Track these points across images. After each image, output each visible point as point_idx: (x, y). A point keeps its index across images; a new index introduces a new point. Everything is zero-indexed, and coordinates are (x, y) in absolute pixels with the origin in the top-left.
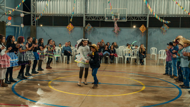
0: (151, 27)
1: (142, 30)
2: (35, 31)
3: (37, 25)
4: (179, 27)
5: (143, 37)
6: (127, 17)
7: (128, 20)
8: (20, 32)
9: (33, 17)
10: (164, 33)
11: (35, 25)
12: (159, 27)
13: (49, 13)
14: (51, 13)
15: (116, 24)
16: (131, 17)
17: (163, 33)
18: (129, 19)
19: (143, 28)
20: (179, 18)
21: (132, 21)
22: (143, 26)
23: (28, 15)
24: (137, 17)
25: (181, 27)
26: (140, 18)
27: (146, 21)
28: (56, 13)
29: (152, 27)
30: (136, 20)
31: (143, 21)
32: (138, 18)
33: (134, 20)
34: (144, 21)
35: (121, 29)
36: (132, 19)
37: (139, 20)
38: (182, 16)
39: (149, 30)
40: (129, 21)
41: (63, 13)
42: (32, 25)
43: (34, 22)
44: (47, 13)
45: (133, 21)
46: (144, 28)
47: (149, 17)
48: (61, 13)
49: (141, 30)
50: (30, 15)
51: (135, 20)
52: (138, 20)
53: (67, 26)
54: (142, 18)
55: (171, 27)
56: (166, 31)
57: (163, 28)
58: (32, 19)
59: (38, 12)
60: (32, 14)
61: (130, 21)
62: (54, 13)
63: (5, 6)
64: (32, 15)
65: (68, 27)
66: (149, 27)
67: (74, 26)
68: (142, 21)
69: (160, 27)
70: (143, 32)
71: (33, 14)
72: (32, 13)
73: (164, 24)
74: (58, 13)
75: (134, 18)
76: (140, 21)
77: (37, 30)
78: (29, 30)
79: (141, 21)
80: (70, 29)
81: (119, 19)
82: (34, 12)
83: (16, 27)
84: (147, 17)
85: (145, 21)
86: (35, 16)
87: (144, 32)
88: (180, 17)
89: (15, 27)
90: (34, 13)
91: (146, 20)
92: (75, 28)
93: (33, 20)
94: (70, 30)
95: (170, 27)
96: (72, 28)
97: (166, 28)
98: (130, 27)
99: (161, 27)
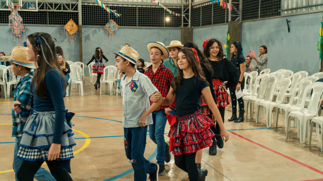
0: (87, 24)
1: (71, 30)
4: (136, 25)
5: (73, 43)
6: (39, 4)
7: (40, 8)
10: (112, 37)
12: (101, 25)
15: (15, 17)
16: (46, 4)
17: (109, 36)
18: (42, 8)
19: (73, 26)
20: (136, 10)
21: (49, 12)
22: (71, 23)
24: (58, 5)
25: (139, 26)
26: (64, 7)
27: (77, 13)
29: (89, 24)
30: (57, 9)
31: (70, 13)
32: (60, 6)
33: (52, 10)
34: (73, 13)
35: (27, 27)
36: (49, 9)
37: (64, 9)
38: (140, 6)
39: (83, 30)
40: (43, 12)
45: (51, 12)
46: (75, 25)
47: (82, 5)
49: (68, 30)
51: (55, 11)
52: (60, 9)
54: (69, 7)
55: (122, 25)
56: (114, 32)
57: (109, 27)
61: (45, 12)
66: (83, 24)
68: (68, 13)
69: (103, 25)
70: (71, 33)
73: (110, 19)
75: (52, 7)
76: (64, 13)
79: (66, 13)
81: (21, 6)
84: (77, 5)
85: (75, 13)
87: (74, 34)
88: (136, 8)
91: (77, 10)
95: (120, 25)
97: (114, 26)
98: (45, 23)
99: (105, 24)
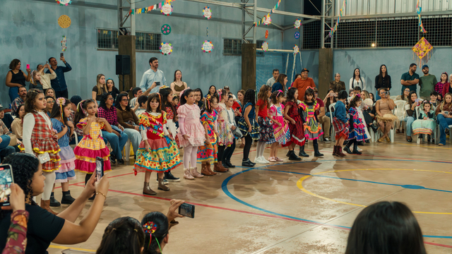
2: (330, 61)
3: (334, 46)
8: (294, 65)
9: (326, 28)
11: (330, 47)
13: (365, 14)
14: (373, 13)
23: (314, 22)
28: (385, 12)
41: (404, 11)
42: (323, 47)
43: (328, 40)
44: (362, 13)
48: (398, 10)
50: (319, 22)
53: (414, 45)
58: (323, 31)
59: (338, 14)
60: (324, 19)
62: (379, 13)
63: (255, 6)
64: (324, 22)
65: (415, 48)
67: (433, 45)
71: (326, 20)
72: (324, 16)
74: (391, 11)
77: (335, 60)
78: (316, 61)
80: (421, 52)
82: (329, 13)
83: (286, 54)
86: (330, 24)
89: (284, 55)
90: (329, 17)
92: (437, 51)
93: (327, 33)
94: (421, 57)
96: (428, 50)
